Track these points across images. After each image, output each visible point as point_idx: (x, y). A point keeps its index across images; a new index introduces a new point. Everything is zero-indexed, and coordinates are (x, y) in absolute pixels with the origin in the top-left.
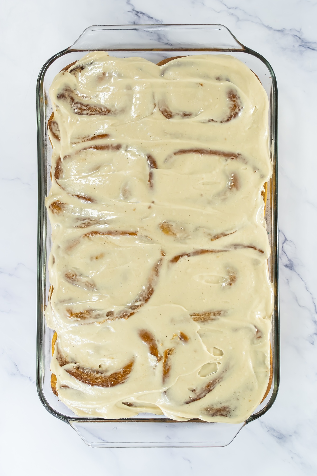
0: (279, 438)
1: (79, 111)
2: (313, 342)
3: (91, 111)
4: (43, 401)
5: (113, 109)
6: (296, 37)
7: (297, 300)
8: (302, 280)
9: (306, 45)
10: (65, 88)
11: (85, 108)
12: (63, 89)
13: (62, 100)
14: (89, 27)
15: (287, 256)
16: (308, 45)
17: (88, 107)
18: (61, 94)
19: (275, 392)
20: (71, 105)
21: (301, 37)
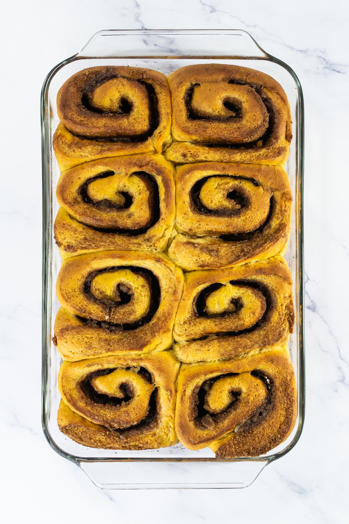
0: (300, 493)
2: (337, 390)
4: (49, 439)
6: (320, 58)
7: (320, 345)
8: (326, 323)
9: (331, 67)
14: (98, 32)
15: (309, 297)
16: (334, 67)
19: (300, 429)
21: (325, 58)
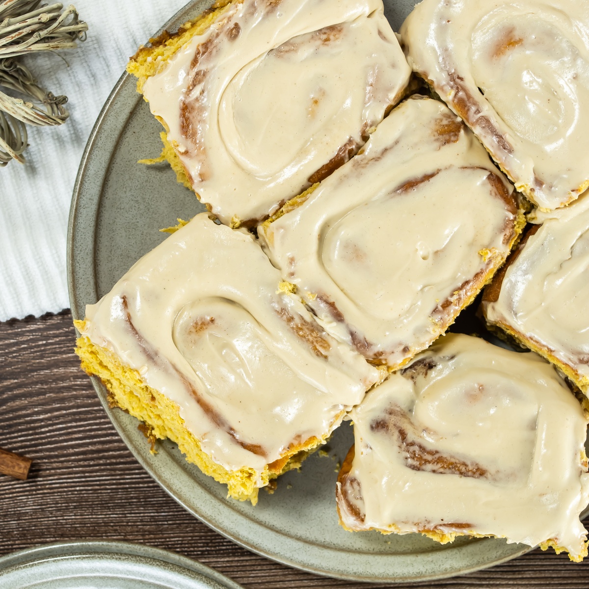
1: (416, 463)
3: (442, 467)
5: (491, 469)
10: (389, 407)
11: (429, 457)
12: (386, 411)
13: (380, 435)
17: (437, 456)
18: (379, 420)
20: (400, 447)
